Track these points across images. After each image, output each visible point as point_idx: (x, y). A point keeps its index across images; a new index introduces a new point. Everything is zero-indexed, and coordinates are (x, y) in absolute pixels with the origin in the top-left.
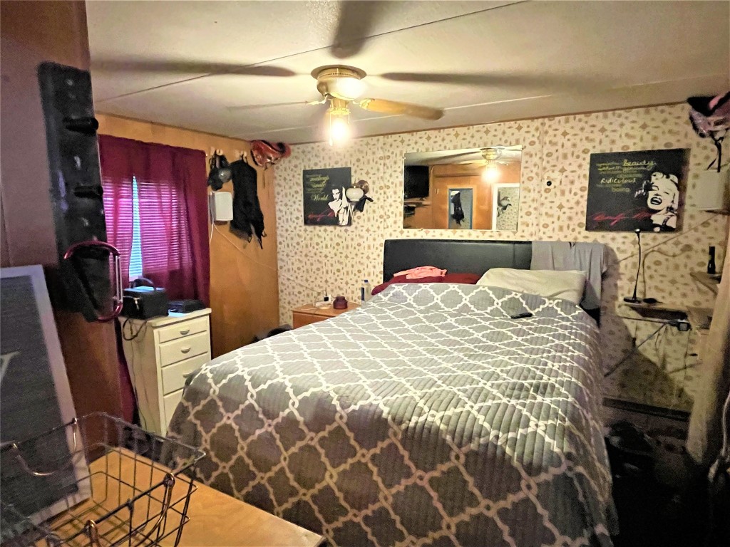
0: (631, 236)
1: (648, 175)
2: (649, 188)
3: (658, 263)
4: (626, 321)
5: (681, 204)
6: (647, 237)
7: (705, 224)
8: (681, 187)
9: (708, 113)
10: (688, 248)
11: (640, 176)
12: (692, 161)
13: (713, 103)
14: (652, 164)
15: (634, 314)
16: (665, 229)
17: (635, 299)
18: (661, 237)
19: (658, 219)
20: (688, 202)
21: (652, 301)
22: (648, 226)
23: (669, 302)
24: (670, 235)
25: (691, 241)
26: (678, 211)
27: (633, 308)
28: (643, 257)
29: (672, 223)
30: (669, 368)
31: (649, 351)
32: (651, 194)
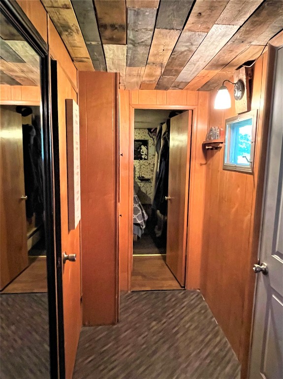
0: (138, 161)
1: (140, 146)
2: (141, 149)
3: (144, 168)
4: (138, 183)
5: (148, 153)
6: (141, 161)
7: (153, 158)
9: (151, 133)
10: (150, 164)
12: (149, 143)
13: (152, 130)
16: (145, 159)
17: (139, 177)
18: (144, 161)
19: (143, 157)
20: (149, 153)
21: (143, 177)
22: (141, 159)
23: (146, 177)
24: (146, 161)
25: (150, 162)
26: (147, 155)
27: (139, 179)
28: (141, 166)
29: (146, 158)
30: (148, 194)
31: (143, 190)
32: (142, 151)
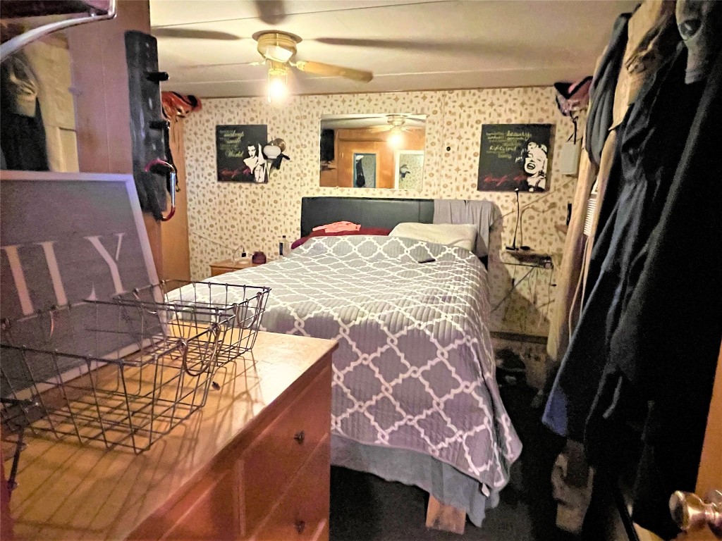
0: (512, 195)
1: (526, 145)
2: (526, 155)
3: (531, 218)
4: (508, 267)
6: (524, 196)
7: (566, 186)
8: (549, 154)
9: (567, 96)
10: (553, 205)
11: (520, 144)
12: (557, 135)
13: (571, 89)
14: (529, 135)
15: (513, 260)
16: (538, 189)
17: (514, 248)
18: (534, 196)
19: (532, 181)
20: (554, 168)
21: (526, 248)
23: (538, 249)
25: (555, 200)
26: (546, 175)
27: (513, 255)
28: (521, 212)
29: (542, 185)
30: (539, 303)
31: (523, 289)
32: (528, 161)
